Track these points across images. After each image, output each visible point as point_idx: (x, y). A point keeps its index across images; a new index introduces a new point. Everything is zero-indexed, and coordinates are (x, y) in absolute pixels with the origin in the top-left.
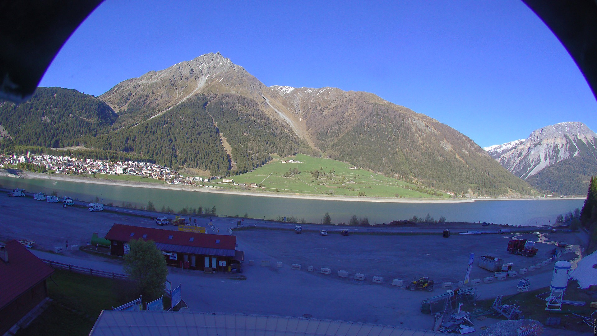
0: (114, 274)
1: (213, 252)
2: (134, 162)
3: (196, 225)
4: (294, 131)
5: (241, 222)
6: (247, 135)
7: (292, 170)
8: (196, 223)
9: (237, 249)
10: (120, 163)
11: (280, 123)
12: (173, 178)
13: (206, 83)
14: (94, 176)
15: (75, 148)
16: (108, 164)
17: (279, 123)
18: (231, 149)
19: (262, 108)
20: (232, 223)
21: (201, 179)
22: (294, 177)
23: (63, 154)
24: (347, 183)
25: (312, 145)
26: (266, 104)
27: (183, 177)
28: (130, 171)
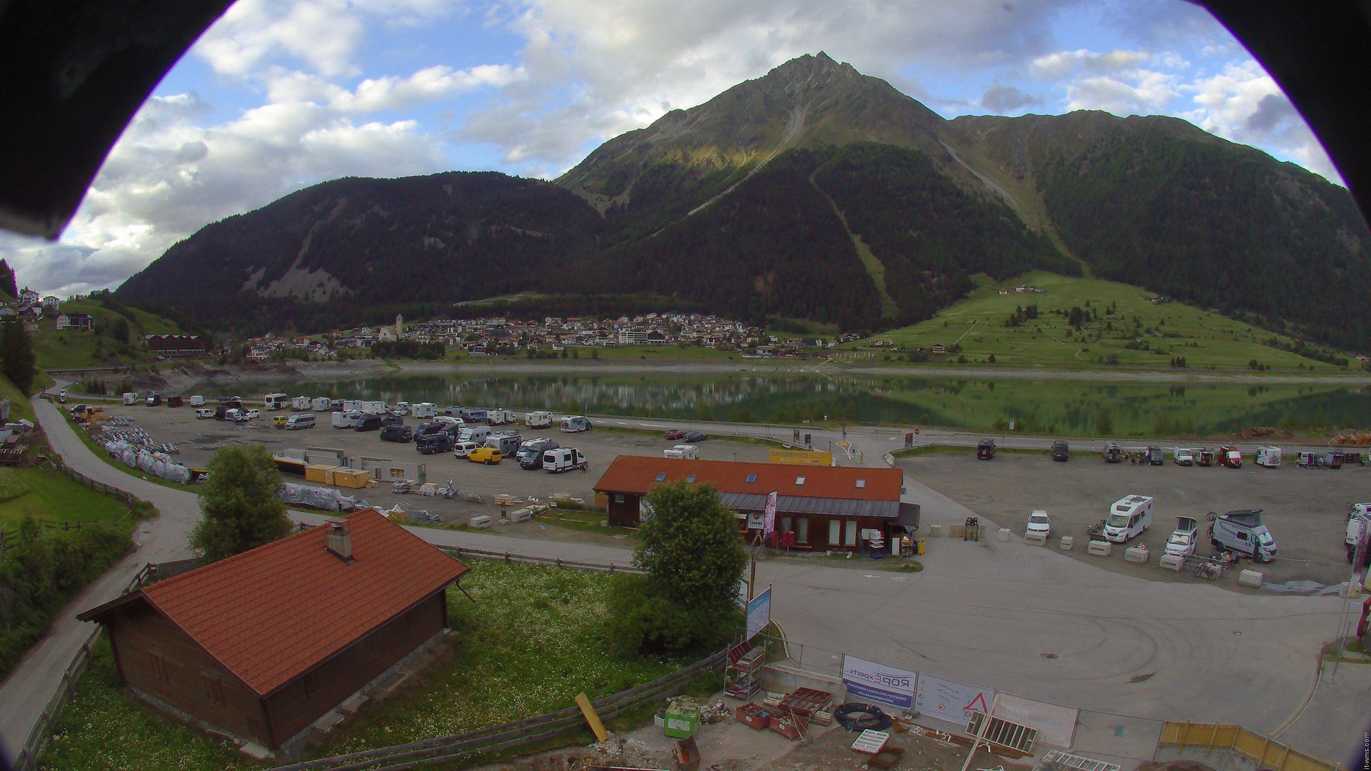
0: (614, 567)
1: (849, 508)
2: (659, 315)
3: (810, 447)
4: (1020, 218)
5: (914, 435)
6: (915, 235)
7: (1024, 309)
8: (810, 442)
9: (904, 499)
10: (625, 319)
11: (987, 199)
12: (752, 345)
13: (805, 124)
14: (565, 355)
15: (515, 298)
16: (595, 326)
17: (984, 201)
18: (882, 268)
19: (941, 170)
20: (893, 438)
21: (819, 343)
22: (1030, 326)
23: (487, 313)
24: (1145, 335)
25: (1061, 248)
26: (950, 159)
27: (776, 339)
28: (650, 336)
